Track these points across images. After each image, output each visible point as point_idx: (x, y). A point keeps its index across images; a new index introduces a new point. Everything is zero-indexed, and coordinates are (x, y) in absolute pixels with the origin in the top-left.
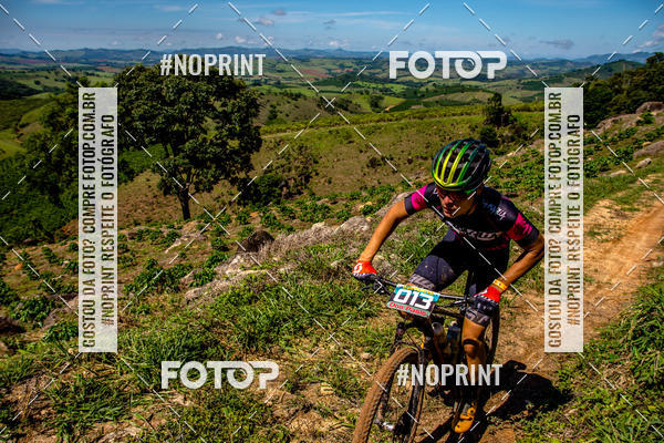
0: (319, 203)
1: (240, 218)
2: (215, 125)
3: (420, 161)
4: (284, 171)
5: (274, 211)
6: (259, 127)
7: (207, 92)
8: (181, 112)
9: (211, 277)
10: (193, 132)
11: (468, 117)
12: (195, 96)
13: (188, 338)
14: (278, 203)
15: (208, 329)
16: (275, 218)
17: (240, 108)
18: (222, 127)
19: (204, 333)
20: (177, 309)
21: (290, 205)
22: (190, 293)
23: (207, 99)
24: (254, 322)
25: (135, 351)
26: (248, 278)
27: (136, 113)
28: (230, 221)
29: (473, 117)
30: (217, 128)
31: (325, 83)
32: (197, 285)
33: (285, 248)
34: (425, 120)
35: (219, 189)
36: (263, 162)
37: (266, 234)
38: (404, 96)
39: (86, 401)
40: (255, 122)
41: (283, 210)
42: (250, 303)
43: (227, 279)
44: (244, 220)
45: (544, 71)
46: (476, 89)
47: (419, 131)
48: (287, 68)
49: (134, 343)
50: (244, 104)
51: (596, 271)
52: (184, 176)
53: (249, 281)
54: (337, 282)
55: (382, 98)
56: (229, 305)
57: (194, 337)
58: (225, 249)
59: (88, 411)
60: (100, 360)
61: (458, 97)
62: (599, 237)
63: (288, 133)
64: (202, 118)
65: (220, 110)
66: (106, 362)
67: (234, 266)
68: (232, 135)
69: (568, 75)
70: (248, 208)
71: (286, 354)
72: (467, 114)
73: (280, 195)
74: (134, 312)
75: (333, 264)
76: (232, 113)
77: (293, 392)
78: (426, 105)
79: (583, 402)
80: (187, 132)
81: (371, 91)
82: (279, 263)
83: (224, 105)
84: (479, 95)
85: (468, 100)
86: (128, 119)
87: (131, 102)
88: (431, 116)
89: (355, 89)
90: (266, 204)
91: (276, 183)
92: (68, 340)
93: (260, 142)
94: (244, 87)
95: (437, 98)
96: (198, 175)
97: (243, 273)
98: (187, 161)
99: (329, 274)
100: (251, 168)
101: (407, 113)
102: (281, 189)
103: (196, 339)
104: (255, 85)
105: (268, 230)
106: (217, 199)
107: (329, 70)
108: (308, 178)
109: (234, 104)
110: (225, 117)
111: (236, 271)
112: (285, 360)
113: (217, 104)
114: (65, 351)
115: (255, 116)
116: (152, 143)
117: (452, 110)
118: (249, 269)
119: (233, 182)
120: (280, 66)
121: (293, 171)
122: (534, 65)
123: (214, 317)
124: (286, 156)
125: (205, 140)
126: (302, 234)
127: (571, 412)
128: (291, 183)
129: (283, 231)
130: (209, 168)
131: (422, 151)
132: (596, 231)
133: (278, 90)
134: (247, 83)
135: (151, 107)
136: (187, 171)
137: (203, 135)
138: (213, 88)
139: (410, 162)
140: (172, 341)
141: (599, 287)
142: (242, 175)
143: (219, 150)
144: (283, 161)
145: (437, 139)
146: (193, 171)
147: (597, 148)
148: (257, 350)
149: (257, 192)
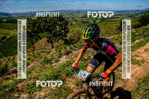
0: (82, 44)
1: (64, 48)
2: (59, 27)
3: (105, 34)
4: (74, 37)
5: (72, 46)
6: (68, 28)
7: (57, 20)
8: (51, 24)
9: (58, 61)
10: (54, 29)
11: (116, 24)
12: (54, 21)
13: (54, 74)
14: (73, 44)
15: (58, 72)
16: (72, 48)
17: (64, 23)
18: (60, 28)
19: (57, 73)
20: (51, 68)
21: (75, 45)
22: (54, 64)
23: (57, 22)
24: (68, 71)
25: (43, 77)
26: (67, 61)
27: (42, 25)
28: (62, 48)
29: (117, 24)
30: (59, 28)
31: (83, 17)
32: (55, 63)
33: (75, 54)
34: (106, 25)
35: (60, 41)
36: (69, 35)
37: (70, 51)
38: (101, 20)
39: (33, 87)
40: (68, 26)
41: (74, 46)
42: (67, 66)
43: (62, 61)
44: (65, 48)
45: (134, 13)
46: (118, 18)
47: (104, 28)
48: (75, 14)
49: (43, 75)
50: (65, 23)
51: (147, 59)
52: (52, 39)
53: (67, 62)
54: (86, 62)
55: (96, 20)
56: (63, 67)
57: (55, 74)
58: (61, 55)
59: (33, 89)
60: (35, 79)
61: (113, 20)
62: (148, 51)
63: (75, 29)
64: (56, 26)
65: (60, 24)
66: (37, 79)
67: (64, 58)
68: (62, 29)
69: (140, 14)
70: (66, 45)
71: (75, 78)
72: (116, 23)
73: (73, 42)
74: (42, 68)
75: (86, 58)
76: (62, 24)
77: (77, 86)
78: (106, 22)
79: (144, 90)
80: (53, 29)
81: (93, 19)
82: (74, 58)
83: (61, 23)
84: (118, 19)
85: (116, 20)
86: (40, 26)
87: (41, 23)
88: (107, 24)
89: (90, 19)
90: (70, 44)
91: (72, 40)
92: (28, 74)
93: (68, 31)
94: (65, 19)
95: (108, 20)
96: (55, 38)
97: (66, 60)
98: (53, 35)
99: (85, 60)
100: (67, 37)
101: (102, 24)
102: (73, 41)
103: (56, 74)
104: (67, 18)
105: (71, 50)
106: (59, 44)
107: (84, 14)
108: (79, 39)
109: (63, 23)
110: (61, 26)
111: (64, 59)
112: (75, 79)
113: (59, 23)
114: (28, 76)
115: (68, 25)
116: (45, 32)
117: (112, 23)
118: (67, 59)
119: (63, 40)
120: (73, 14)
121: (76, 37)
122: (132, 11)
123: (60, 69)
124: (75, 34)
125: (56, 31)
126: (79, 51)
127: (141, 92)
128: (76, 40)
129: (74, 50)
130: (58, 37)
131: (105, 32)
132: (147, 50)
133: (72, 19)
134: (66, 18)
135: (45, 24)
136: (53, 37)
137: (56, 30)
138: (58, 19)
139: (102, 35)
140: (51, 75)
141: (148, 63)
142: (65, 38)
143: (60, 33)
144: (74, 35)
145: (108, 29)
146: (54, 37)
147: (147, 31)
148: (69, 77)
149: (68, 42)
